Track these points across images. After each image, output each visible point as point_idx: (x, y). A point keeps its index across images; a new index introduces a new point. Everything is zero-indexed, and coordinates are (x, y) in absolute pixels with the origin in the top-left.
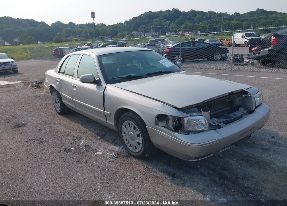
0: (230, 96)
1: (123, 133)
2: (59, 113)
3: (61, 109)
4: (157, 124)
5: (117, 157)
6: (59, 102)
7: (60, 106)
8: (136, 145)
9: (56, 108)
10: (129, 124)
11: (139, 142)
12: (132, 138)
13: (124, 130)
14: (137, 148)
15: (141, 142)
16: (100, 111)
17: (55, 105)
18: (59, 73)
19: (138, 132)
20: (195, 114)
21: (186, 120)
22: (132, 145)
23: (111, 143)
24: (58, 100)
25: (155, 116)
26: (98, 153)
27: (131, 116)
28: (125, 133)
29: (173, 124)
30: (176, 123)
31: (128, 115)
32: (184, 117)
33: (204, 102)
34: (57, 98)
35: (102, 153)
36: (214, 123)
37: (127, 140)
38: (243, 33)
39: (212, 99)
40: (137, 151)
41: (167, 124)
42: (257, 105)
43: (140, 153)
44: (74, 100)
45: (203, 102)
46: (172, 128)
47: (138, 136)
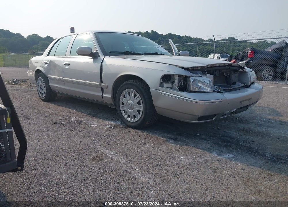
0: (229, 67)
1: (121, 104)
2: (43, 100)
3: (47, 95)
4: (161, 85)
5: (113, 128)
6: (44, 87)
7: (45, 91)
8: (135, 115)
9: (40, 95)
10: (129, 93)
11: (139, 109)
12: (131, 107)
13: (122, 100)
14: (136, 117)
15: (141, 109)
16: (97, 84)
17: (40, 91)
18: (48, 56)
19: (139, 99)
20: (200, 76)
21: (192, 80)
22: (130, 115)
23: (104, 120)
24: (44, 85)
25: (161, 77)
26: (92, 125)
27: (132, 83)
28: (123, 104)
29: (179, 84)
30: (181, 83)
31: (129, 82)
32: (190, 77)
33: (208, 67)
34: (43, 83)
35: (97, 126)
36: (216, 90)
37: (124, 111)
38: (218, 54)
39: (214, 65)
40: (136, 119)
41: (172, 85)
42: (252, 82)
43: (139, 122)
44: (64, 79)
45: (208, 65)
46: (178, 88)
47: (139, 103)
